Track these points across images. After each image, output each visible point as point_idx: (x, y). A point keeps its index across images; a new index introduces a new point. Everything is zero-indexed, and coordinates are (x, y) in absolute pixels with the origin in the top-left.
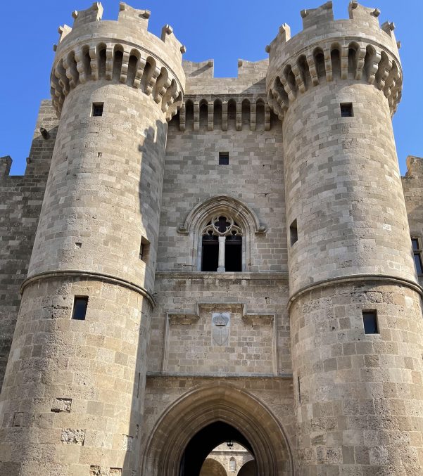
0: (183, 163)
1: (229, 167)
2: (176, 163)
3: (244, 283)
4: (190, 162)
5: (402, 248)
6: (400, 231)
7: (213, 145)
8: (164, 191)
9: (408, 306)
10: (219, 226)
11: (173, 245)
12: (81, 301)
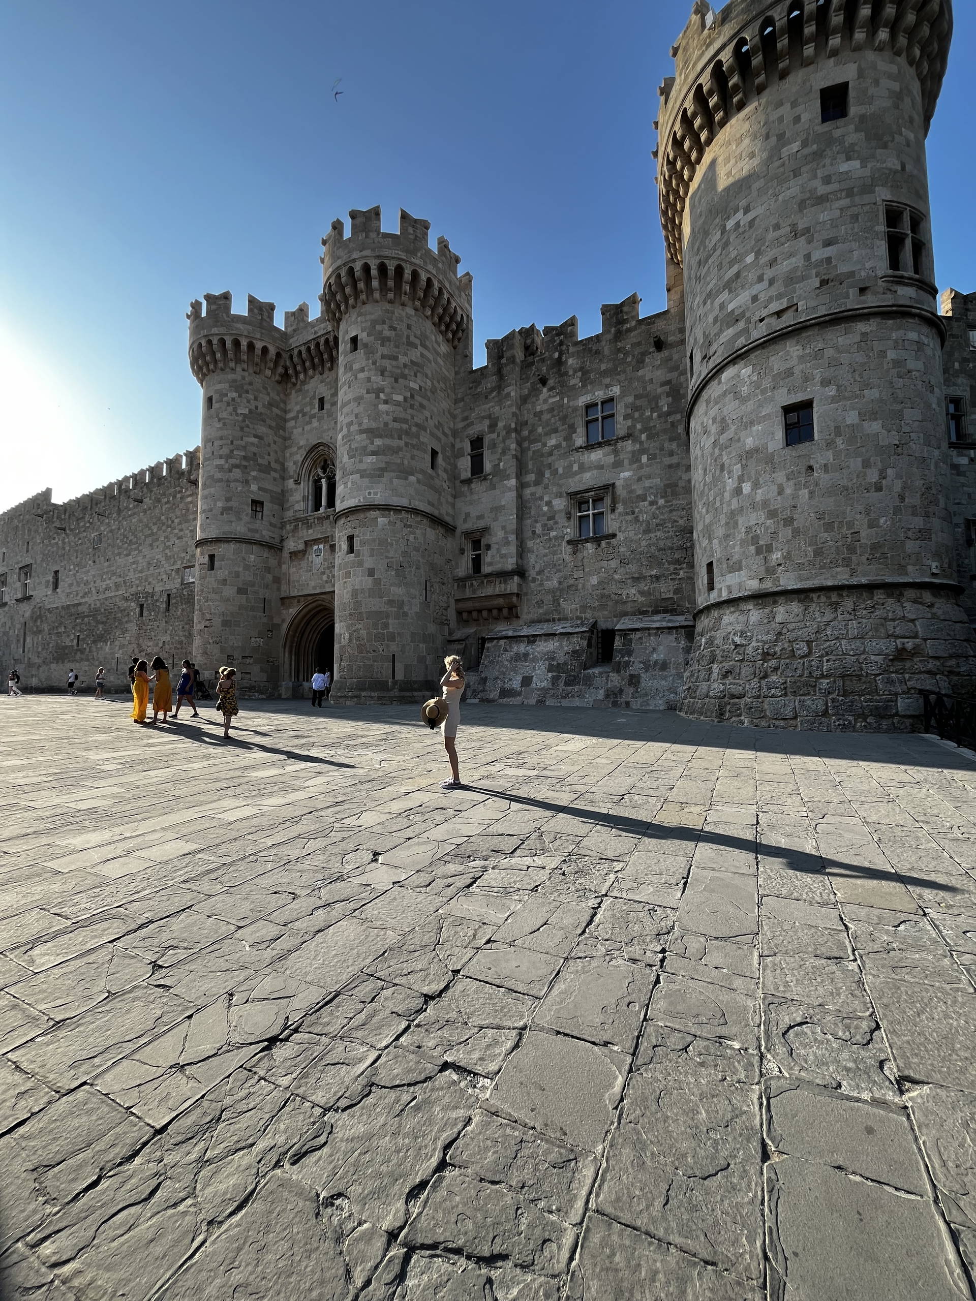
0: (295, 418)
1: (325, 411)
2: (292, 419)
3: (331, 517)
4: (300, 415)
5: (386, 474)
6: (387, 459)
7: (315, 392)
8: (286, 448)
9: (380, 527)
10: (324, 469)
11: (292, 496)
12: (212, 557)
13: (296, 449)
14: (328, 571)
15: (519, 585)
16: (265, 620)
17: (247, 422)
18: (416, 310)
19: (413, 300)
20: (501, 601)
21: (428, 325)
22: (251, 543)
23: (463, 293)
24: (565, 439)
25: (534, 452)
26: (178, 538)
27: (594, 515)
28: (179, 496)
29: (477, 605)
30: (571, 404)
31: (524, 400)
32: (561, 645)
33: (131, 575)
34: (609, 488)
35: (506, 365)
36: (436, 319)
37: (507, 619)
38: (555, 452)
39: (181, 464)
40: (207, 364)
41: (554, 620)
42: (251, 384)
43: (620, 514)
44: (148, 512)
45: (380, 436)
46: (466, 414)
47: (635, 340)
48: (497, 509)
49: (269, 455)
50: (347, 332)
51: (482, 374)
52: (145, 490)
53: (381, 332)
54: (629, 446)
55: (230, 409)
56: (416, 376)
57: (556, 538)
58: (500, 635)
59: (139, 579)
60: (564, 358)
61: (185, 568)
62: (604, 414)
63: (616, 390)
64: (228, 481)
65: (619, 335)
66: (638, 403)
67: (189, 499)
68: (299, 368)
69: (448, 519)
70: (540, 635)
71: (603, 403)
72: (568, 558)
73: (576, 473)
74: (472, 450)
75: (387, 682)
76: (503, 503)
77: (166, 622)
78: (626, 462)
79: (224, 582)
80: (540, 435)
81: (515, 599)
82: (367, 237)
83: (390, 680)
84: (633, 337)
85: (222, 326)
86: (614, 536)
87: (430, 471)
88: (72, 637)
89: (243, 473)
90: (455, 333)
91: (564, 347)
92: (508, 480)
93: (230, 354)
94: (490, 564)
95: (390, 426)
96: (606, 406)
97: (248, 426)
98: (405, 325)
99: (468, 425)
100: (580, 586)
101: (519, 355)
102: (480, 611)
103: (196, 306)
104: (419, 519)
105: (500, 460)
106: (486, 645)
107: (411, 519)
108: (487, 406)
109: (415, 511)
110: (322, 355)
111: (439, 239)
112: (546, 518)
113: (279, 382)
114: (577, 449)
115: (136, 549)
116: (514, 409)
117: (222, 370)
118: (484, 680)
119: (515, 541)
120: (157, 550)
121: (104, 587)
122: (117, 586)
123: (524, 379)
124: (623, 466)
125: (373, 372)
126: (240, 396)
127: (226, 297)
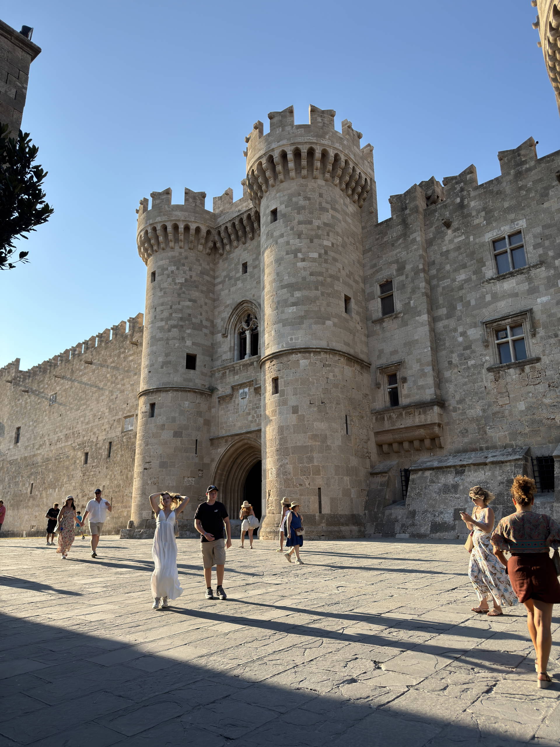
0: (223, 282)
1: (248, 274)
2: (220, 283)
3: (255, 363)
4: (227, 279)
5: (305, 321)
6: (306, 308)
7: (239, 259)
8: (215, 307)
9: (302, 368)
10: (248, 322)
11: (220, 347)
12: (153, 406)
13: (223, 308)
14: (253, 412)
15: (440, 415)
16: (197, 460)
17: (183, 289)
18: (326, 180)
19: (324, 173)
20: (422, 432)
21: (337, 190)
22: (186, 391)
23: (366, 162)
24: (475, 273)
25: (444, 288)
26: (120, 393)
27: (514, 341)
28: (122, 356)
29: (398, 437)
30: (477, 240)
31: (429, 243)
32: (493, 475)
33: (80, 427)
34: (527, 313)
35: (410, 215)
36: (344, 186)
37: (430, 450)
38: (466, 286)
39: (125, 329)
40: (152, 246)
41: (481, 449)
42: (186, 258)
43: (541, 338)
44: (96, 372)
45: (299, 289)
46: (374, 262)
47: (536, 178)
48: (410, 344)
49: (201, 314)
50: (268, 207)
51: (388, 225)
52: (94, 353)
53: (297, 203)
54: (542, 272)
55: (170, 280)
56: (328, 235)
57: (475, 366)
58: (424, 466)
59: (86, 430)
60: (466, 202)
61: (126, 417)
62: (513, 246)
63: (522, 224)
64: (168, 339)
65: (519, 175)
66: (547, 232)
67: (131, 358)
68: (225, 241)
69: (362, 356)
70: (469, 465)
71: (509, 236)
72: (490, 385)
73: (489, 303)
74: (382, 292)
75: (314, 516)
76: (416, 338)
77: (107, 468)
78: (542, 288)
79: (163, 427)
80: (448, 272)
81: (436, 429)
82: (283, 130)
83: (317, 514)
84: (534, 175)
85: (164, 215)
86: (538, 360)
87: (344, 314)
88: (27, 485)
89: (180, 331)
90: (360, 195)
91: (465, 193)
92: (419, 315)
93: (171, 236)
94: (408, 396)
95: (308, 280)
96: (513, 239)
97: (184, 293)
98: (317, 194)
99: (377, 271)
100: (507, 413)
101: (421, 204)
102: (401, 443)
103: (144, 202)
104: (337, 358)
105: (410, 299)
106: (412, 477)
107: (330, 358)
108: (395, 252)
109: (333, 351)
110: (245, 228)
111: (343, 123)
112: (462, 348)
113: (209, 254)
114: (489, 281)
115: (84, 404)
116: (421, 252)
117: (163, 249)
118: (413, 514)
119: (431, 372)
120: (103, 404)
121: (56, 438)
122: (67, 437)
123: (427, 225)
124: (539, 292)
125: (292, 237)
126: (178, 269)
127: (168, 192)
